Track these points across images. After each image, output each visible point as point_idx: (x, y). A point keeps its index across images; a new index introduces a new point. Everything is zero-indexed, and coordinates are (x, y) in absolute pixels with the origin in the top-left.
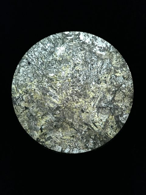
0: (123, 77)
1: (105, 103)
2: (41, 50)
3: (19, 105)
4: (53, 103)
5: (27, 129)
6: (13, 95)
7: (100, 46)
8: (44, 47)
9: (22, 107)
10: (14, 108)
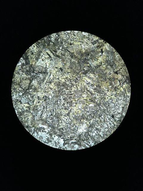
0: (21, 103)
1: (39, 77)
2: (101, 129)
3: (124, 76)
4: (91, 78)
5: (116, 52)
6: (129, 86)
7: (44, 133)
8: (99, 132)
9: (121, 74)
10: (128, 73)
